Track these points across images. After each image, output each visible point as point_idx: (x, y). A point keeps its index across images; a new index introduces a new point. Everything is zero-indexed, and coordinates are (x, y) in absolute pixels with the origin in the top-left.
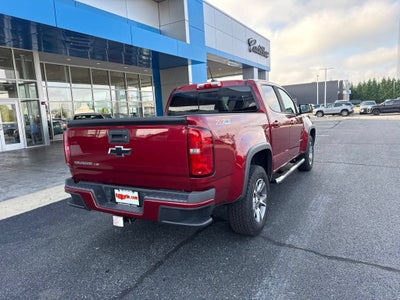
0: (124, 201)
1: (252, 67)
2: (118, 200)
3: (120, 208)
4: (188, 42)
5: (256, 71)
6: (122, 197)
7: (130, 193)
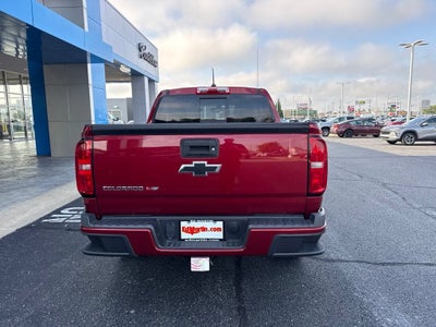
0: (195, 236)
1: (142, 75)
2: (184, 235)
3: (187, 246)
4: (87, 29)
5: (146, 80)
6: (192, 231)
7: (209, 224)
